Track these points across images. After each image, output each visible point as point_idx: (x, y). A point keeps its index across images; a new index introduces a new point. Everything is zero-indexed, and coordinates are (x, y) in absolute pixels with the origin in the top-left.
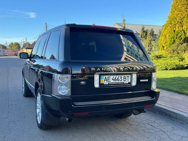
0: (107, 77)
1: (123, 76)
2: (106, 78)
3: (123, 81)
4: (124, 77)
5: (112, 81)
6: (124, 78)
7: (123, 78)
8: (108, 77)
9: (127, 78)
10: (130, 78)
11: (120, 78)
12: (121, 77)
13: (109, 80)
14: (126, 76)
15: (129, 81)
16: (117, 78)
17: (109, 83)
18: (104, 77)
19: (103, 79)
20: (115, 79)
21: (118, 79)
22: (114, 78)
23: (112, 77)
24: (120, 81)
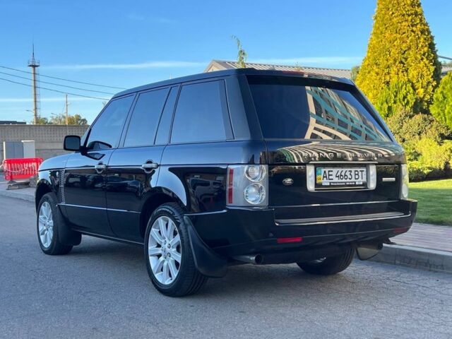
0: (327, 170)
1: (353, 170)
2: (325, 172)
3: (353, 180)
4: (356, 171)
5: (336, 180)
6: (355, 174)
7: (353, 174)
8: (329, 171)
9: (360, 173)
10: (364, 173)
11: (348, 174)
12: (351, 171)
13: (331, 177)
14: (359, 170)
15: (365, 180)
16: (343, 174)
17: (330, 183)
18: (323, 170)
19: (321, 174)
20: (341, 175)
21: (345, 175)
22: (339, 174)
23: (335, 171)
24: (348, 180)
